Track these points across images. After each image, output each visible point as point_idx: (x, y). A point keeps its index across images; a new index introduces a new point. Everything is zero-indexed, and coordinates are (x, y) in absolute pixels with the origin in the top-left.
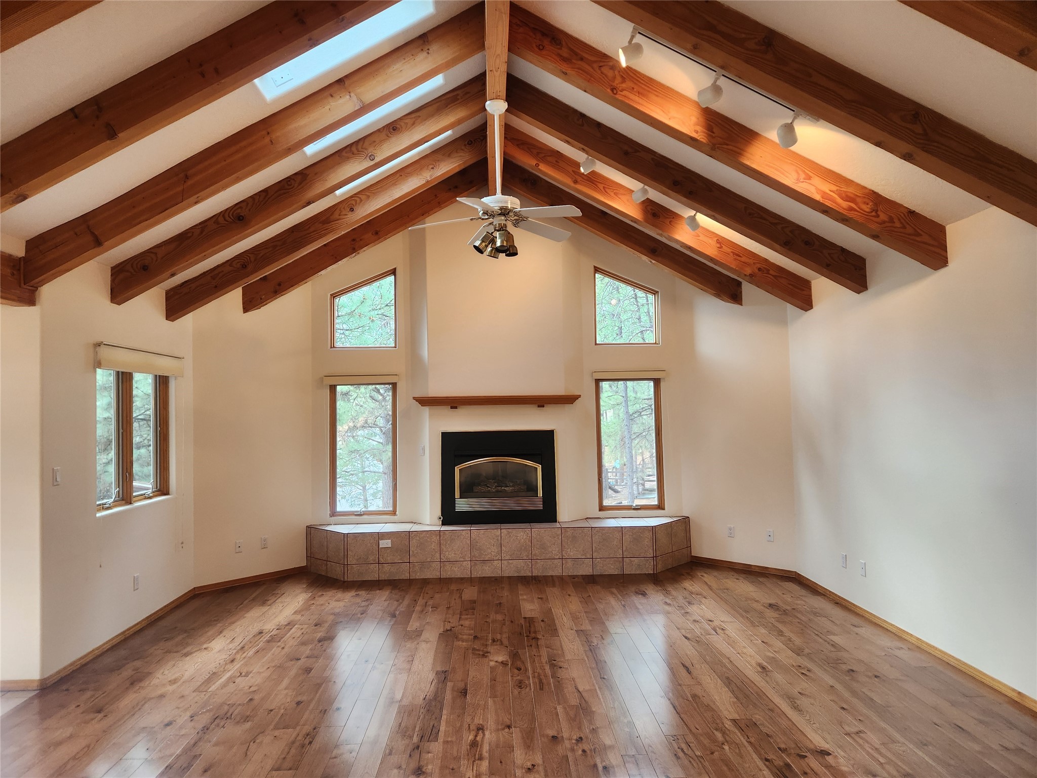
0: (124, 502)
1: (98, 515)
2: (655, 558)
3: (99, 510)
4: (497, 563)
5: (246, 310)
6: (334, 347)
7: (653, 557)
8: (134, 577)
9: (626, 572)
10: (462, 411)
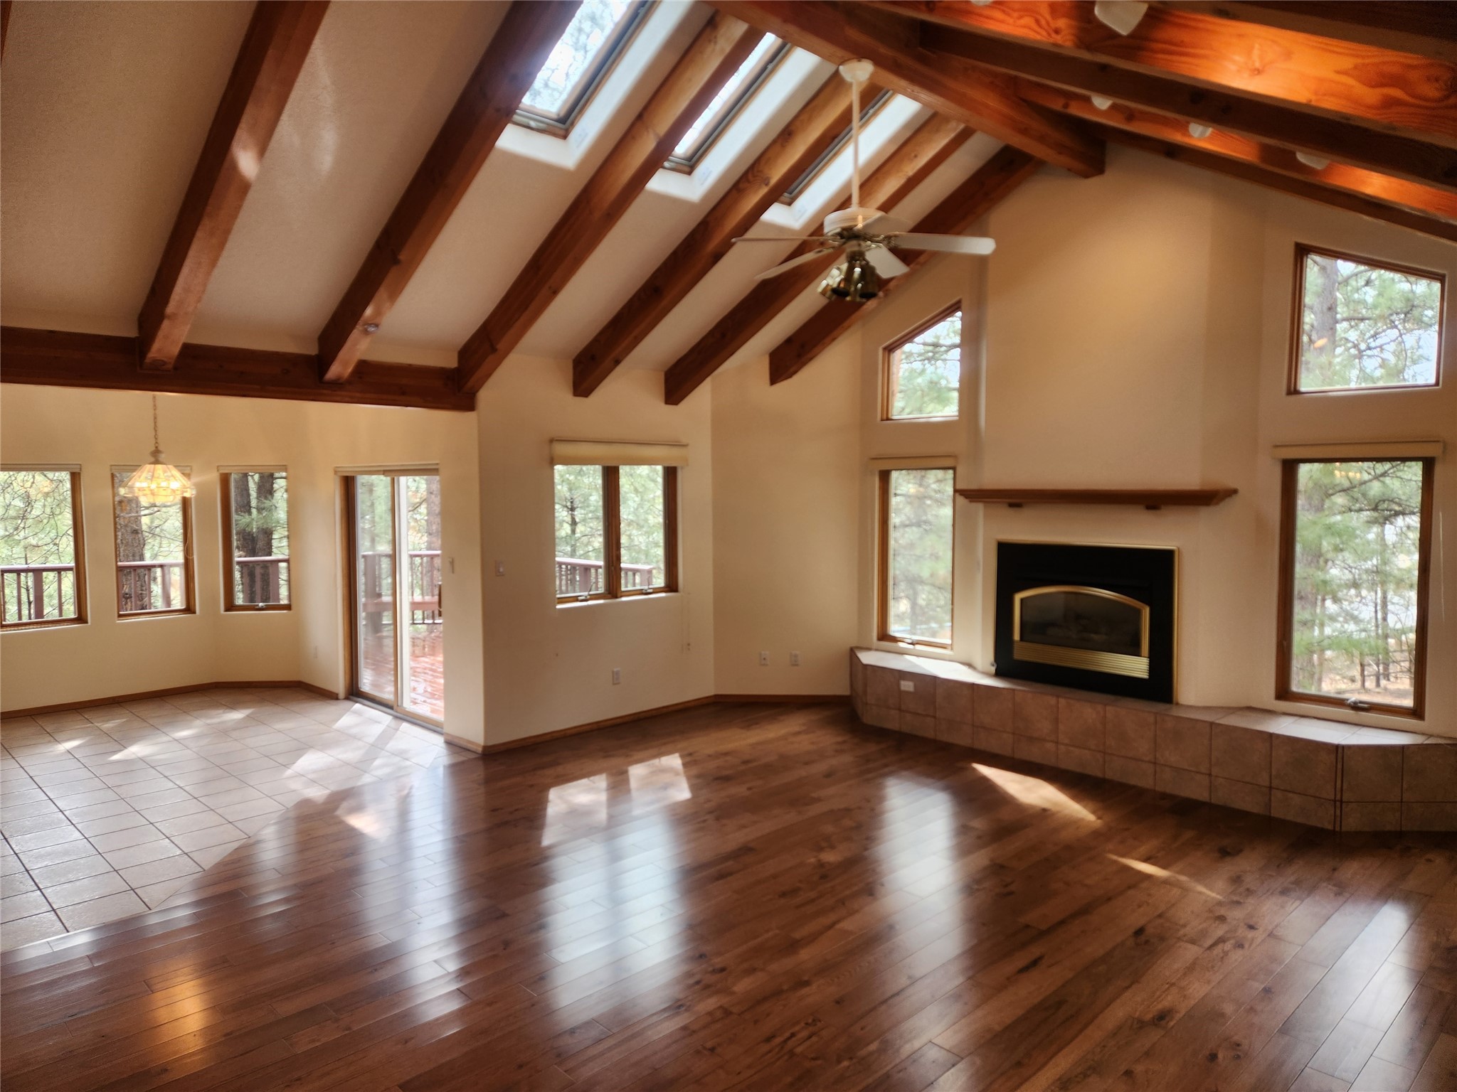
0: (609, 596)
1: (559, 606)
2: (1338, 804)
3: (559, 603)
4: (1050, 746)
5: (773, 381)
6: (888, 419)
7: (1335, 801)
8: (613, 672)
9: (1275, 813)
10: (1028, 513)
